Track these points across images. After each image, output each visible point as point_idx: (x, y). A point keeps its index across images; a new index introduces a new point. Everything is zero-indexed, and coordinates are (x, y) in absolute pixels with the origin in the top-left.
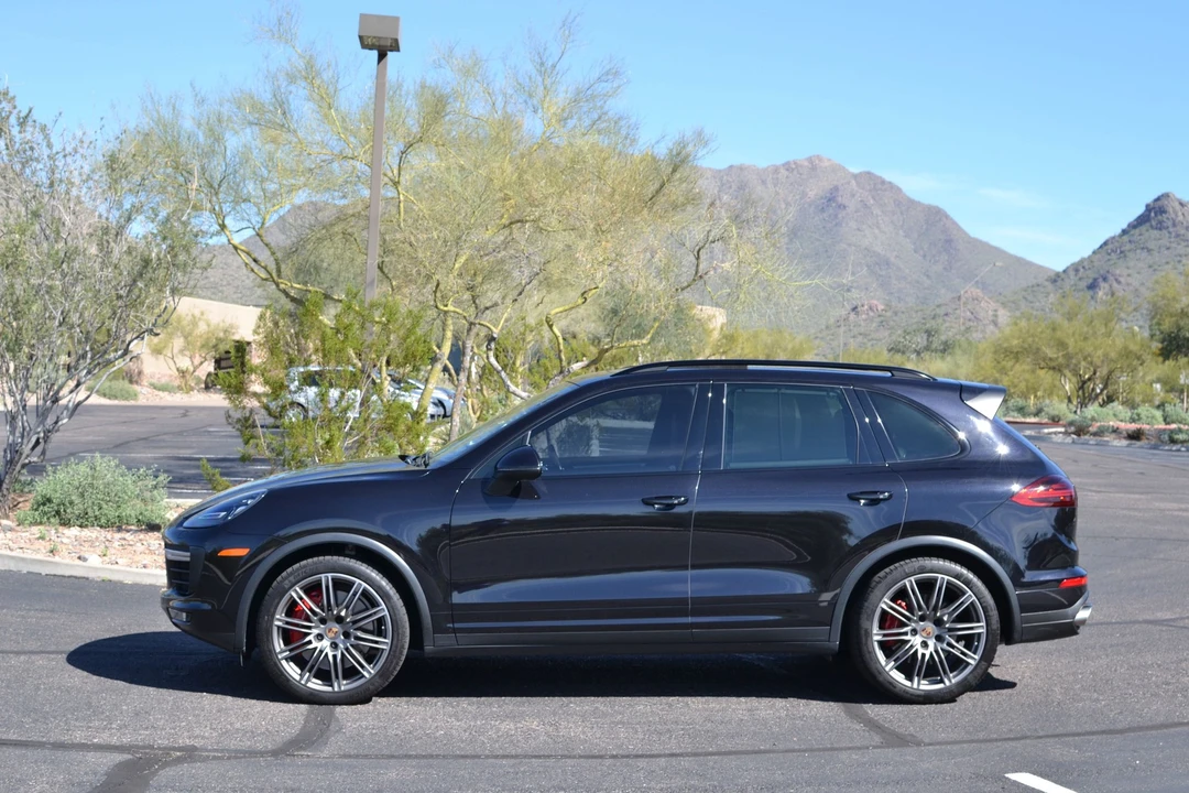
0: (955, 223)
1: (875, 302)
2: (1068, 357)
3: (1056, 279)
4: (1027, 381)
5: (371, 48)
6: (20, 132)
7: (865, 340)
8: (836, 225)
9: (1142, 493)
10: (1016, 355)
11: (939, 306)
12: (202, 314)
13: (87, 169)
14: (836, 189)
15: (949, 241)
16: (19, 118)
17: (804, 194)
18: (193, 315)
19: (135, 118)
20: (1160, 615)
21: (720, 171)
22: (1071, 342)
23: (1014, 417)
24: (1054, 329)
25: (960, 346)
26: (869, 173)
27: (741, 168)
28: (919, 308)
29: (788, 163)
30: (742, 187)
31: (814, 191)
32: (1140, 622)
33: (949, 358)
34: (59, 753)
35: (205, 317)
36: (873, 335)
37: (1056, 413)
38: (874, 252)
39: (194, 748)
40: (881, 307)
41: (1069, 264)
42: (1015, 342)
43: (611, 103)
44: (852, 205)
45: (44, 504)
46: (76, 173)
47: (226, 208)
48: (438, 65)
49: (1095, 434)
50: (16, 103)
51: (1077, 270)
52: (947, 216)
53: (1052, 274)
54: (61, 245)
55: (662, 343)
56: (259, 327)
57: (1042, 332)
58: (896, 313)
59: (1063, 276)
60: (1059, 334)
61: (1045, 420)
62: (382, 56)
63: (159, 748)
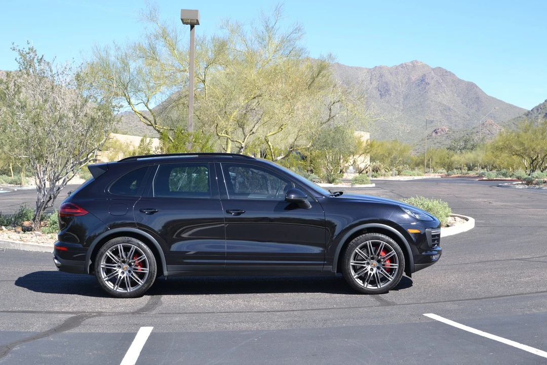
0: (480, 89)
1: (444, 127)
2: (525, 149)
3: (528, 114)
4: (508, 161)
5: (187, 24)
6: (39, 66)
7: (440, 145)
8: (425, 92)
9: (542, 208)
10: (501, 149)
11: (473, 128)
12: (131, 142)
13: (68, 80)
14: (425, 75)
15: (478, 98)
16: (38, 60)
17: (409, 79)
18: (127, 143)
19: (90, 57)
20: (524, 257)
21: (371, 69)
22: (526, 143)
23: (501, 178)
24: (518, 137)
25: (479, 146)
26: (440, 68)
27: (380, 68)
28: (464, 129)
29: (402, 64)
30: (381, 76)
31: (415, 77)
32: (514, 260)
33: (473, 152)
34: (48, 315)
35: (132, 144)
36: (444, 143)
37: (519, 175)
38: (443, 104)
39: (102, 312)
40: (447, 130)
41: (534, 107)
42: (500, 143)
43: (298, 42)
44: (432, 83)
45: (53, 224)
46: (63, 82)
47: (131, 94)
48: (222, 28)
49: (536, 184)
50: (37, 53)
51: (538, 110)
52: (477, 87)
53: (526, 112)
54: (57, 113)
55: (337, 149)
56: (141, 145)
57: (512, 139)
58: (454, 132)
59: (531, 112)
60: (520, 139)
61: (515, 179)
62: (192, 27)
63: (87, 312)
